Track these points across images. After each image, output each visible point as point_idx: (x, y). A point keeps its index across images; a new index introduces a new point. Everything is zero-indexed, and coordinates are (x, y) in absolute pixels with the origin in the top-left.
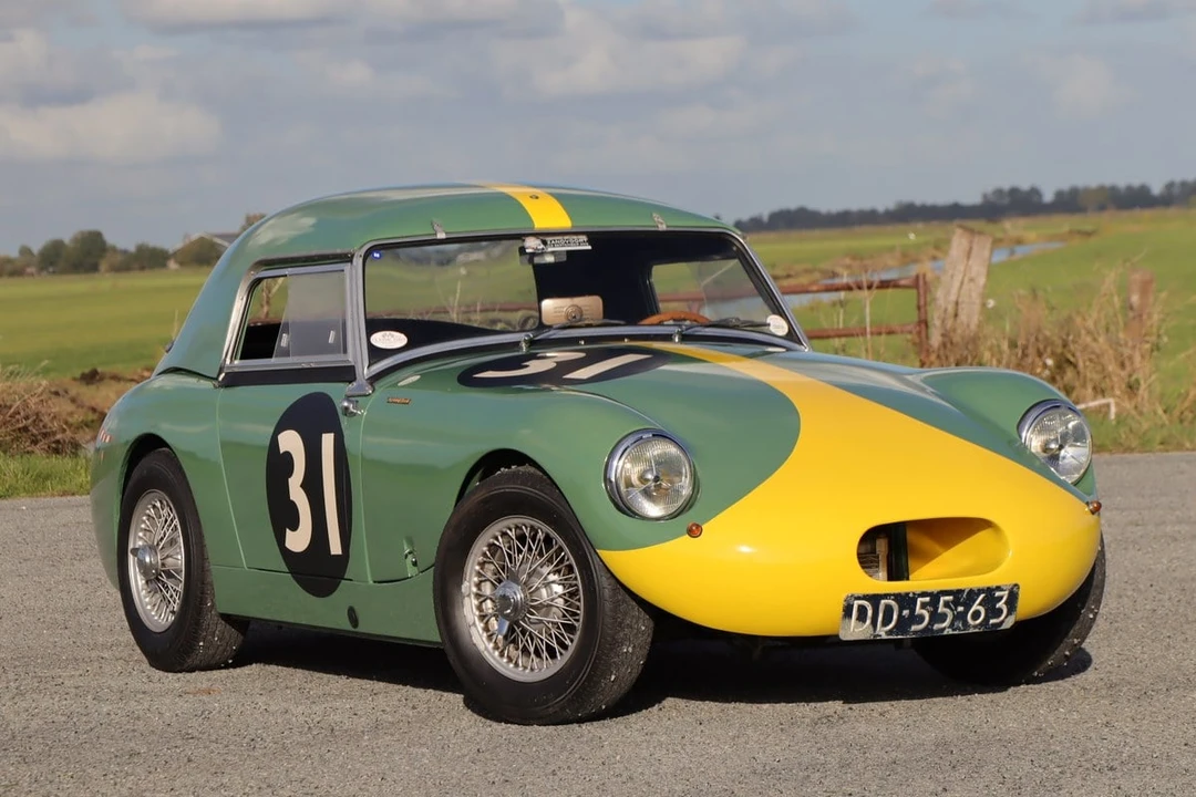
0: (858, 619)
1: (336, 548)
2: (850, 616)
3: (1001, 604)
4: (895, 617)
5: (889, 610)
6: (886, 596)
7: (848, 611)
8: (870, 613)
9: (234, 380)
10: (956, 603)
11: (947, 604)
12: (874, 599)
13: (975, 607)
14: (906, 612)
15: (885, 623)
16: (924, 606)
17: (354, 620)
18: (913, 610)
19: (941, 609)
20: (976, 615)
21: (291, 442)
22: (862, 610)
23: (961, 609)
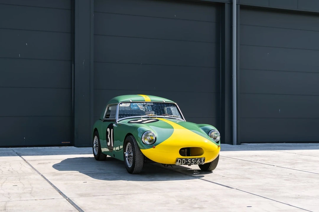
0: (179, 162)
1: (112, 146)
2: (178, 161)
3: (202, 161)
4: (185, 162)
5: (184, 161)
6: (183, 159)
7: (177, 161)
8: (181, 161)
9: (105, 121)
10: (195, 160)
11: (193, 160)
12: (182, 159)
13: (198, 161)
14: (187, 161)
15: (183, 163)
16: (190, 160)
17: (114, 156)
18: (188, 161)
19: (192, 161)
20: (198, 162)
21: (108, 130)
22: (180, 161)
23: (196, 161)
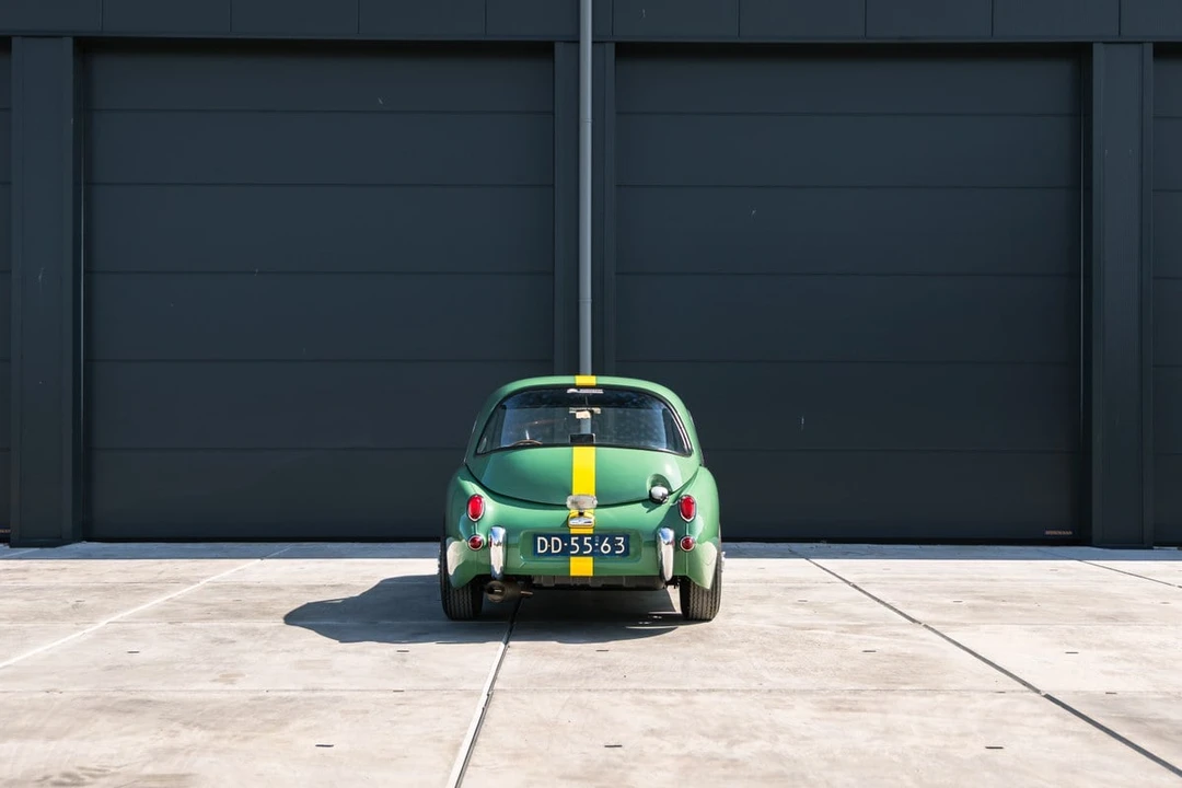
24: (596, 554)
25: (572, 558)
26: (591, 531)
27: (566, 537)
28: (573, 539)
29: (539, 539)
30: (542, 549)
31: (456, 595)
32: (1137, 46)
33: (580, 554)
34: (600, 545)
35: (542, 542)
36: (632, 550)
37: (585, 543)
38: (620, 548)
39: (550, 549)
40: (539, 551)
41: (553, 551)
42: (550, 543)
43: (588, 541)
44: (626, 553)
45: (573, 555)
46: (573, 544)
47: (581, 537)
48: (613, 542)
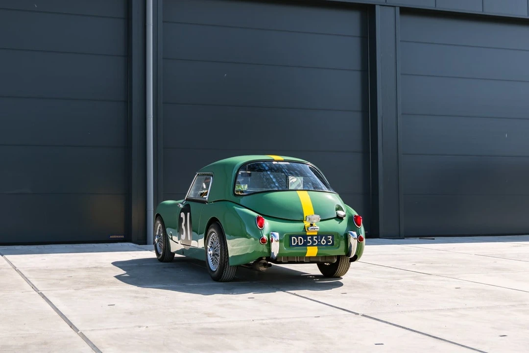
24: (319, 245)
25: (308, 248)
26: (316, 233)
27: (305, 237)
28: (308, 237)
29: (293, 238)
30: (294, 243)
31: (230, 268)
32: (393, 8)
33: (312, 245)
34: (321, 240)
35: (294, 239)
36: (335, 242)
37: (314, 240)
38: (330, 242)
39: (298, 243)
40: (293, 244)
41: (299, 244)
42: (298, 240)
43: (315, 238)
44: (333, 244)
45: (309, 246)
46: (308, 240)
47: (312, 236)
48: (326, 239)
